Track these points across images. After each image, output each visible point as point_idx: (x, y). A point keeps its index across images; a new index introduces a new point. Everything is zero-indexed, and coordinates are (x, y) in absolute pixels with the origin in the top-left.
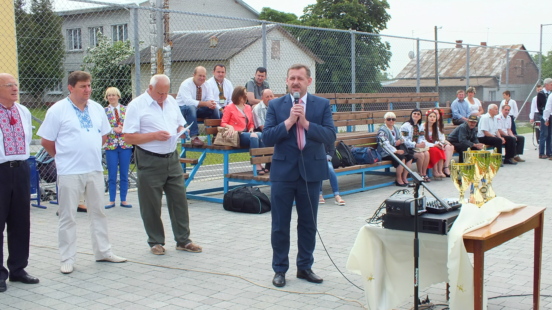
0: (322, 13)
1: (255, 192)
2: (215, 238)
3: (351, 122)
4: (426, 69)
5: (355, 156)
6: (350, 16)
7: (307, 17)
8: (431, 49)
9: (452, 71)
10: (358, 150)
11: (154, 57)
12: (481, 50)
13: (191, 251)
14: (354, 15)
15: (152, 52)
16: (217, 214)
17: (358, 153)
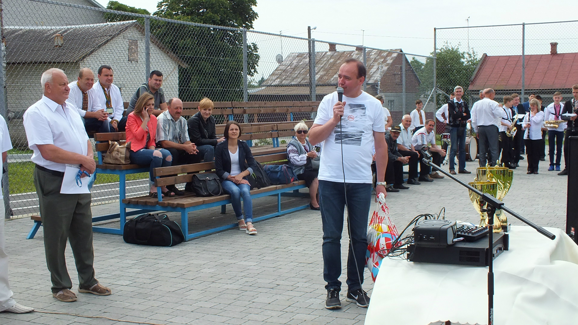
0: (179, 9)
1: (164, 220)
2: (133, 278)
3: (255, 135)
4: (296, 75)
5: (269, 175)
6: (212, 14)
7: (161, 13)
8: (301, 52)
9: (326, 77)
10: (272, 168)
12: (357, 54)
13: (98, 294)
14: (216, 12)
16: (119, 248)
17: (272, 172)
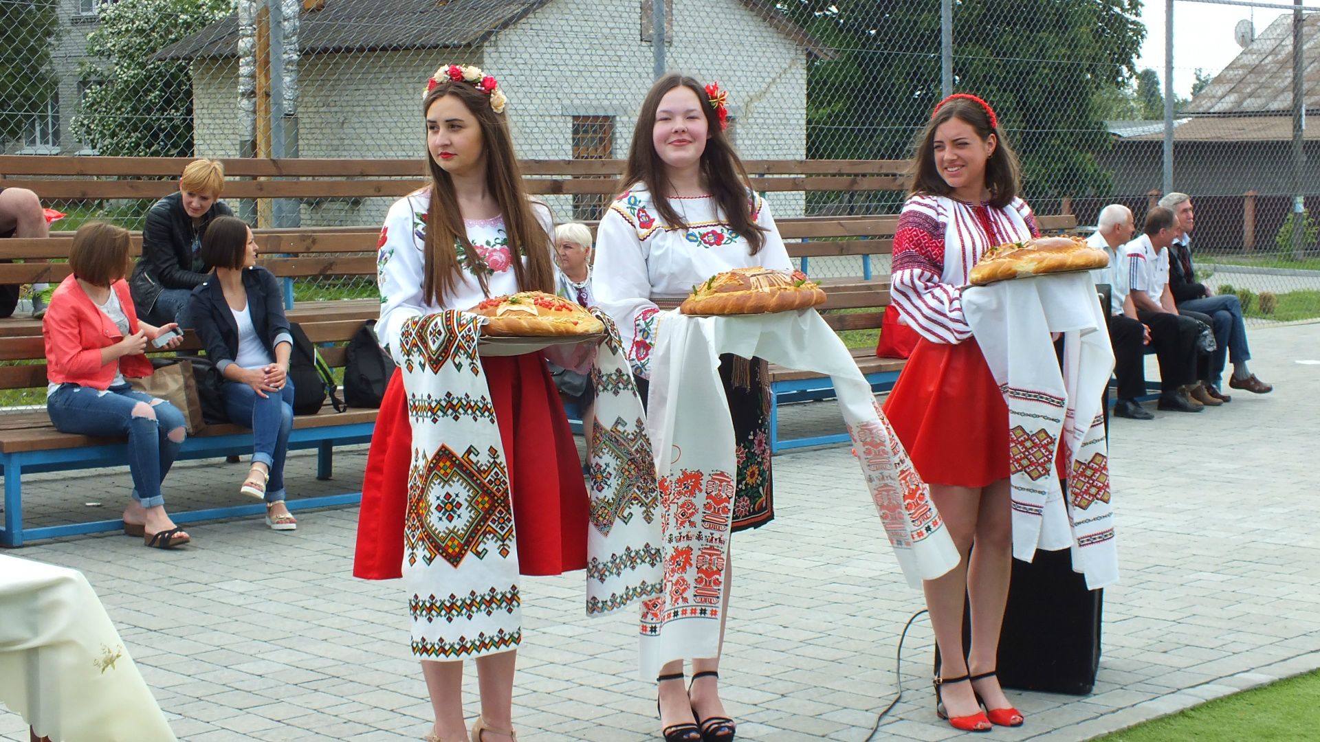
11: (247, 36)
15: (244, 21)
